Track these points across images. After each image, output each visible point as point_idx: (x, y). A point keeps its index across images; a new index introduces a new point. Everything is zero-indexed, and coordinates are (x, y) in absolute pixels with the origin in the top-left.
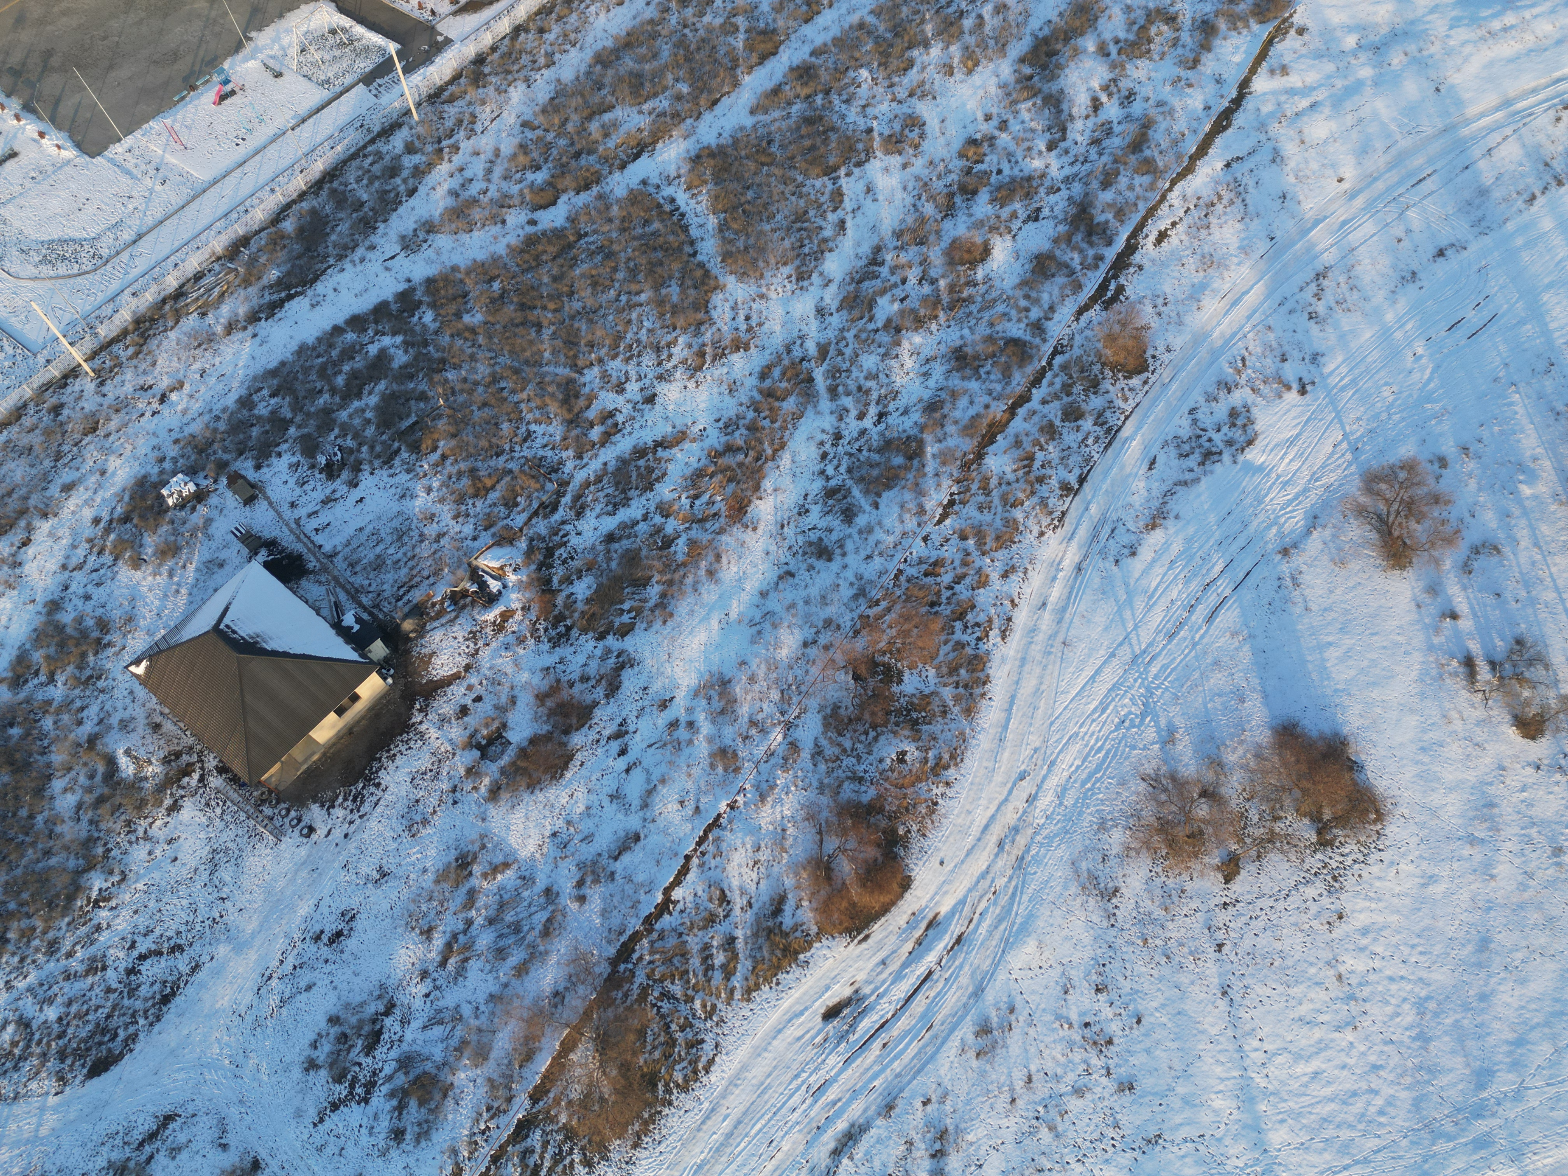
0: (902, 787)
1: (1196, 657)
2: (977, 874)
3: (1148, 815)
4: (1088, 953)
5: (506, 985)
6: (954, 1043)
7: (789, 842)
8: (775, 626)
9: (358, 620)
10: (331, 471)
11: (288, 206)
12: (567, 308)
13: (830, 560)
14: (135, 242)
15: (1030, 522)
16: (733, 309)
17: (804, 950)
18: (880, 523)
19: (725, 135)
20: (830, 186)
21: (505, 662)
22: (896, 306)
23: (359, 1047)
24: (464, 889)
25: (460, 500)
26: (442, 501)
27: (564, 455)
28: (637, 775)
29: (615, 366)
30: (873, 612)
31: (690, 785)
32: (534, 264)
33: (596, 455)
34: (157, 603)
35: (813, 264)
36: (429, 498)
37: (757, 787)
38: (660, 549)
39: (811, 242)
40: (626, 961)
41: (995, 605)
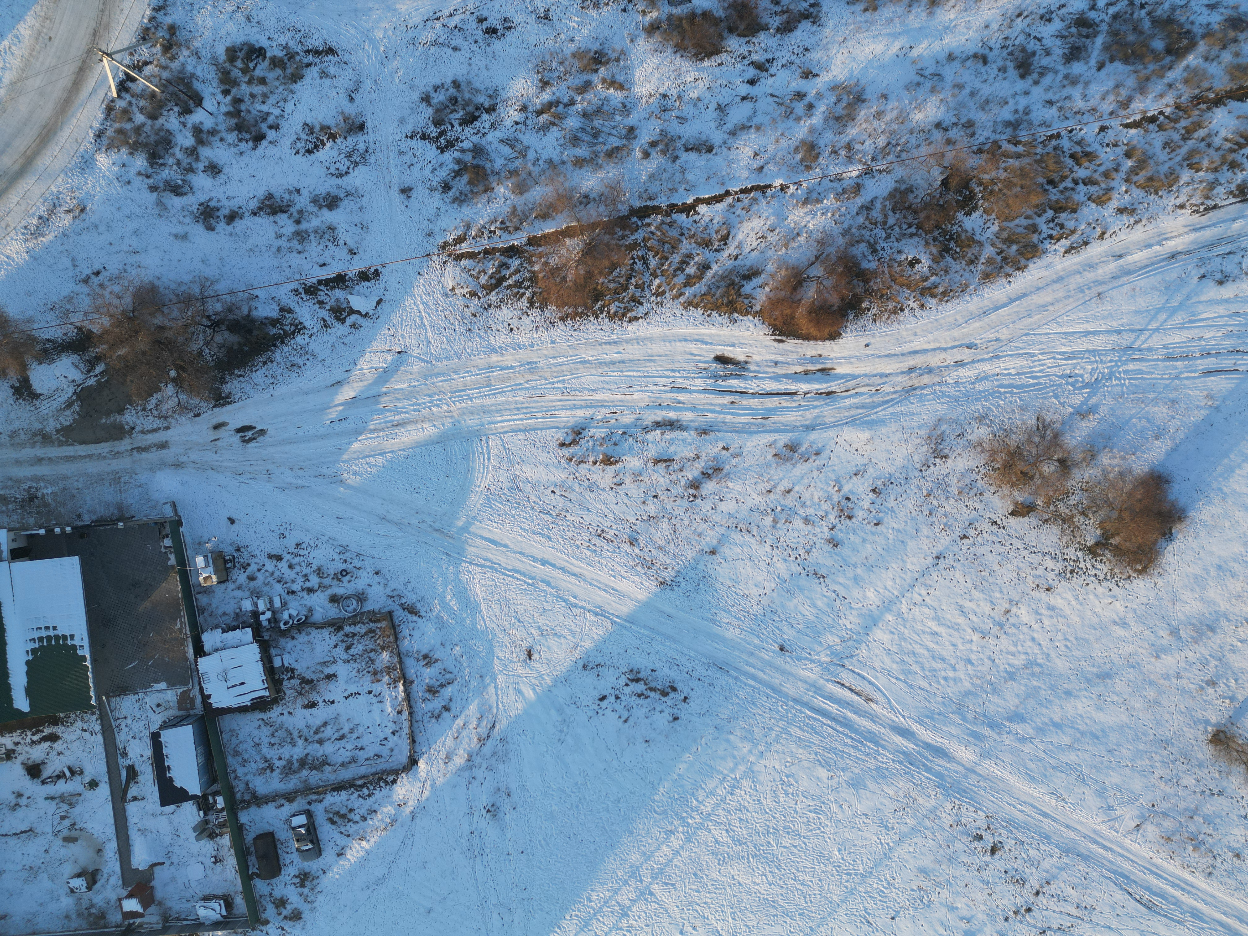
0: (894, 280)
1: (1166, 386)
2: (879, 371)
3: (1014, 441)
4: (892, 470)
5: (563, 163)
6: (770, 438)
7: (794, 245)
8: (933, 90)
13: (1022, 77)
15: (1185, 190)
17: (741, 313)
18: (1087, 84)
23: (459, 115)
24: (585, 77)
28: (746, 108)
30: (1007, 147)
31: (771, 148)
37: (810, 191)
40: (640, 218)
41: (1089, 224)
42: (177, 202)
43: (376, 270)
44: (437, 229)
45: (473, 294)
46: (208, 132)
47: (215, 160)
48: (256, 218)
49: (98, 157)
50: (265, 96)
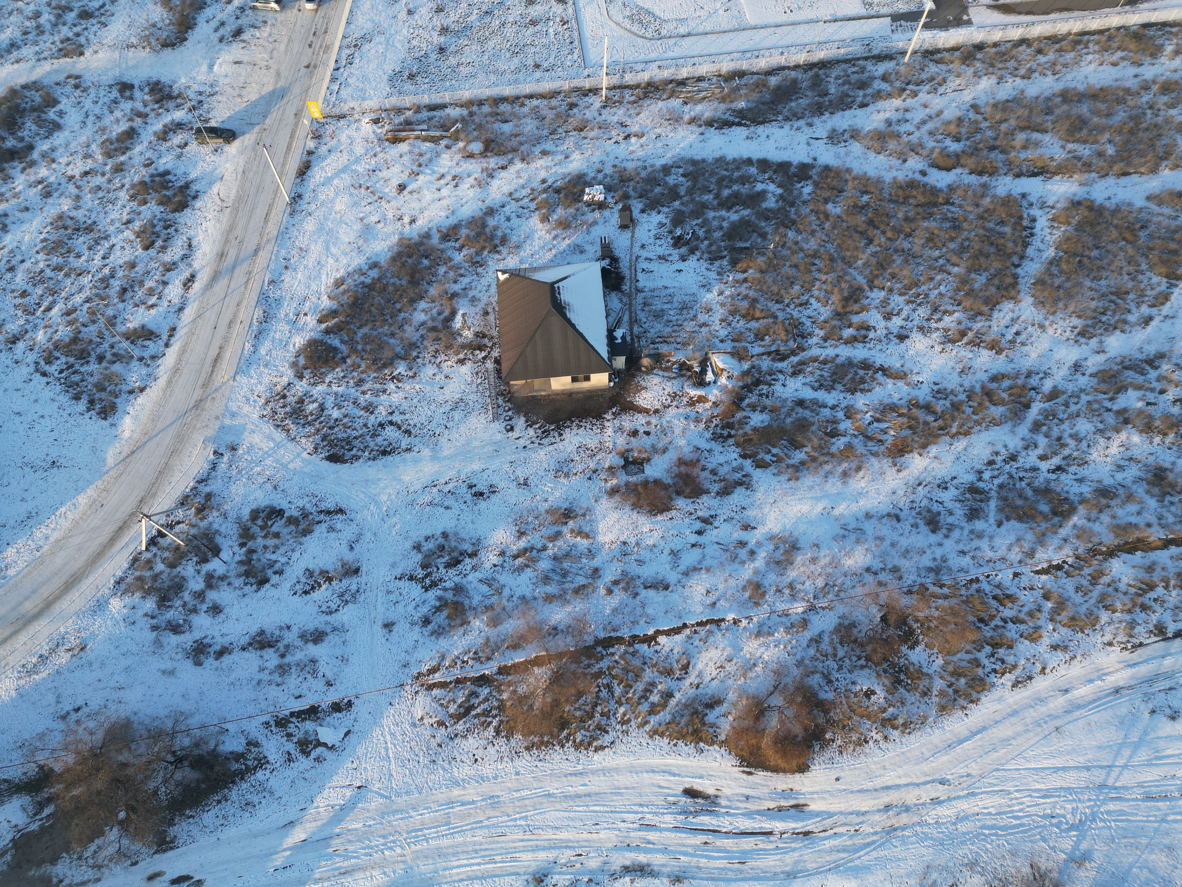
0: (853, 711)
2: (855, 808)
5: (535, 599)
7: (752, 675)
8: (858, 541)
9: (623, 338)
10: (678, 242)
11: (783, 68)
12: (898, 243)
13: (933, 531)
14: (683, 36)
15: (1108, 629)
16: (1012, 320)
17: (706, 742)
18: (991, 538)
19: (1113, 201)
20: (1163, 287)
21: (679, 425)
22: (1140, 404)
23: (444, 560)
24: (556, 528)
25: (733, 313)
26: (723, 305)
27: (817, 331)
28: (696, 553)
29: (898, 300)
30: (934, 589)
31: (721, 587)
32: (901, 200)
33: (836, 346)
34: (537, 248)
35: (1101, 331)
36: (717, 299)
37: (761, 625)
38: (826, 434)
39: (1113, 316)
40: (605, 648)
41: (1028, 659)
42: (174, 639)
43: (350, 701)
44: (413, 661)
45: (441, 723)
46: (219, 578)
47: (219, 601)
48: (244, 653)
49: (112, 601)
50: (276, 547)
